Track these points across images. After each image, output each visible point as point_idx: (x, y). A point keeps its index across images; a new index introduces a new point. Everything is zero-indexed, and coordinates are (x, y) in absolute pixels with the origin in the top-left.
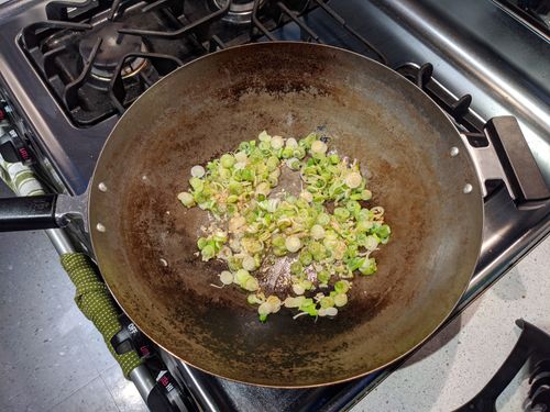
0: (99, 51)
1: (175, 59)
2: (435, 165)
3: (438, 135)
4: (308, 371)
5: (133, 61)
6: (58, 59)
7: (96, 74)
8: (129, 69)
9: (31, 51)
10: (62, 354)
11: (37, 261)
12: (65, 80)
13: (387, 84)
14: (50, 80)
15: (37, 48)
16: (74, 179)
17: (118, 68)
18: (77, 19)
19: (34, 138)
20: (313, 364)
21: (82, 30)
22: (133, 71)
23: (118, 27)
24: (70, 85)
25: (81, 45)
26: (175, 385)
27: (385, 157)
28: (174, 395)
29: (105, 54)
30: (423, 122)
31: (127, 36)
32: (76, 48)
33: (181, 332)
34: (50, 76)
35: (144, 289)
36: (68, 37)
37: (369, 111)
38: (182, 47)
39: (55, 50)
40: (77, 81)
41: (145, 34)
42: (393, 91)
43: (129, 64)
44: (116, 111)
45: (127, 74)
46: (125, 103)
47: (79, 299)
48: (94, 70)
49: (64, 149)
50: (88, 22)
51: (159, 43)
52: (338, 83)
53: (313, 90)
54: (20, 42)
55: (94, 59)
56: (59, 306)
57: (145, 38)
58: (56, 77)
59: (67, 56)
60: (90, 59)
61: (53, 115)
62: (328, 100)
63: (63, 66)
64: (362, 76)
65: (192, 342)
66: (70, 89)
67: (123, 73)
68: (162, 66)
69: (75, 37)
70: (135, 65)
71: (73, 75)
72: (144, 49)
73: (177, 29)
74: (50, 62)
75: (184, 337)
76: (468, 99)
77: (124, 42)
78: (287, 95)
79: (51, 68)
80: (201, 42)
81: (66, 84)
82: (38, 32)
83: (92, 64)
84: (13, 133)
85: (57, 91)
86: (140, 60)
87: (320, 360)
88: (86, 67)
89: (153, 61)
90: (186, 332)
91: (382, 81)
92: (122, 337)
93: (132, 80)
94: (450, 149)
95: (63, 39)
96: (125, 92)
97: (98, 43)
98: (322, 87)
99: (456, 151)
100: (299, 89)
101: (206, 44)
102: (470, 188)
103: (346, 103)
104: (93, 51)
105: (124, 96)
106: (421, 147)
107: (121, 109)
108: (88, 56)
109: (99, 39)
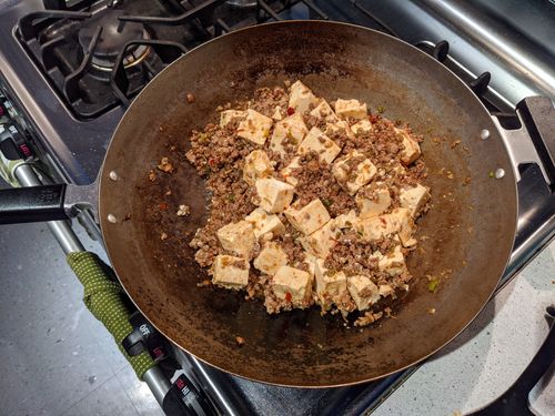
0: (99, 40)
1: (178, 44)
3: (467, 117)
4: (332, 369)
5: (135, 49)
6: (57, 50)
7: (97, 64)
8: (131, 58)
9: (28, 43)
11: (46, 260)
12: (65, 72)
13: (412, 63)
14: (50, 72)
15: (35, 39)
17: (119, 57)
18: (76, 8)
19: (35, 133)
20: (337, 361)
21: (81, 19)
22: (135, 59)
23: (119, 14)
24: (70, 77)
25: (81, 34)
26: (191, 388)
28: (190, 399)
29: (107, 43)
30: (450, 104)
31: (128, 23)
32: (75, 37)
33: (198, 328)
34: (49, 68)
35: (159, 283)
36: (67, 26)
37: (393, 92)
38: (186, 33)
39: (53, 41)
40: (78, 72)
41: (148, 21)
43: (131, 52)
44: (119, 102)
45: (130, 63)
46: (128, 93)
47: (87, 300)
48: (94, 60)
49: (67, 144)
50: (87, 11)
51: (162, 30)
52: (360, 63)
53: (334, 71)
54: (17, 34)
55: (94, 49)
56: (71, 305)
57: (148, 25)
58: (55, 69)
59: (67, 46)
60: (90, 48)
61: (54, 108)
62: (349, 81)
63: (62, 57)
64: (386, 56)
65: (209, 339)
66: (71, 80)
67: (125, 62)
68: (166, 54)
69: (74, 26)
70: (138, 52)
71: (73, 65)
72: (146, 36)
73: (181, 14)
74: (48, 53)
75: (200, 334)
76: (487, 77)
77: (125, 30)
78: (306, 76)
79: (50, 59)
80: (205, 27)
81: (65, 76)
82: (35, 22)
83: (92, 54)
84: (12, 129)
85: (56, 83)
86: (142, 48)
87: (344, 357)
88: (87, 56)
89: (157, 48)
90: (203, 328)
91: (406, 60)
92: (134, 339)
93: (135, 69)
94: (480, 131)
95: (62, 29)
96: (128, 82)
97: (98, 31)
98: (344, 68)
99: (487, 133)
100: (318, 70)
101: (211, 29)
102: (502, 173)
103: (369, 85)
104: (94, 40)
105: (128, 86)
106: (450, 131)
107: (124, 99)
108: (88, 46)
109: (99, 28)
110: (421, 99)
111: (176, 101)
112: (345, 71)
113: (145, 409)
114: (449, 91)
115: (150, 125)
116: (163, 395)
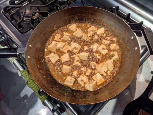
1: (47, 12)
3: (127, 33)
6: (14, 16)
7: (25, 19)
8: (34, 17)
9: (6, 15)
12: (16, 21)
13: (113, 18)
14: (12, 22)
15: (7, 13)
17: (31, 16)
21: (19, 7)
23: (30, 5)
24: (18, 23)
25: (20, 11)
30: (123, 30)
31: (33, 7)
34: (12, 20)
39: (13, 13)
40: (20, 21)
41: (38, 6)
42: (114, 21)
43: (34, 15)
44: (32, 28)
54: (3, 12)
55: (24, 15)
57: (38, 8)
58: (14, 21)
61: (14, 31)
63: (16, 19)
64: (106, 16)
68: (44, 15)
69: (18, 10)
70: (36, 15)
71: (18, 20)
72: (37, 10)
74: (12, 17)
77: (32, 9)
80: (53, 7)
82: (7, 9)
84: (3, 38)
85: (15, 24)
86: (37, 13)
89: (41, 13)
93: (35, 20)
94: (131, 37)
95: (15, 10)
101: (55, 7)
102: (136, 48)
104: (24, 12)
105: (34, 24)
106: (123, 37)
108: (22, 14)
109: (25, 9)
111: (49, 27)
114: (123, 26)
115: (41, 33)
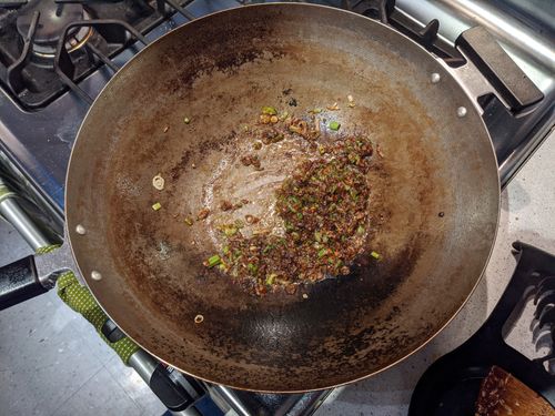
0: (38, 26)
1: (122, 22)
2: (418, 97)
3: (413, 66)
5: (77, 31)
7: (38, 51)
8: (74, 42)
10: (61, 350)
13: (344, 27)
16: (33, 167)
17: (61, 41)
22: (78, 42)
24: (12, 67)
25: (19, 23)
27: (362, 103)
29: (47, 29)
30: (393, 58)
31: (66, 6)
32: (13, 27)
36: (3, 16)
37: (332, 60)
38: (128, 10)
40: (20, 61)
41: (86, 1)
42: (352, 33)
43: (73, 36)
44: (67, 88)
45: (73, 47)
46: (75, 78)
48: (35, 48)
51: (102, 10)
52: (291, 40)
53: (267, 54)
55: (34, 35)
56: (49, 304)
57: (86, 6)
59: (6, 36)
60: (29, 36)
62: (285, 61)
64: (315, 26)
66: (13, 71)
67: (68, 46)
69: (10, 16)
70: (80, 36)
71: (14, 55)
72: (87, 17)
76: (435, 25)
77: (64, 13)
78: (241, 67)
81: (7, 65)
83: (32, 41)
86: (85, 30)
88: (27, 44)
89: (99, 28)
91: (337, 26)
93: (79, 52)
94: (430, 76)
96: (73, 67)
97: (35, 17)
98: (276, 49)
99: (437, 77)
100: (251, 58)
101: (153, 3)
102: (463, 111)
103: (306, 59)
104: (32, 27)
105: (73, 71)
106: (398, 83)
107: (71, 84)
108: (27, 34)
109: (36, 13)
110: (361, 59)
112: (279, 52)
113: (138, 396)
114: (388, 45)
116: (150, 375)
